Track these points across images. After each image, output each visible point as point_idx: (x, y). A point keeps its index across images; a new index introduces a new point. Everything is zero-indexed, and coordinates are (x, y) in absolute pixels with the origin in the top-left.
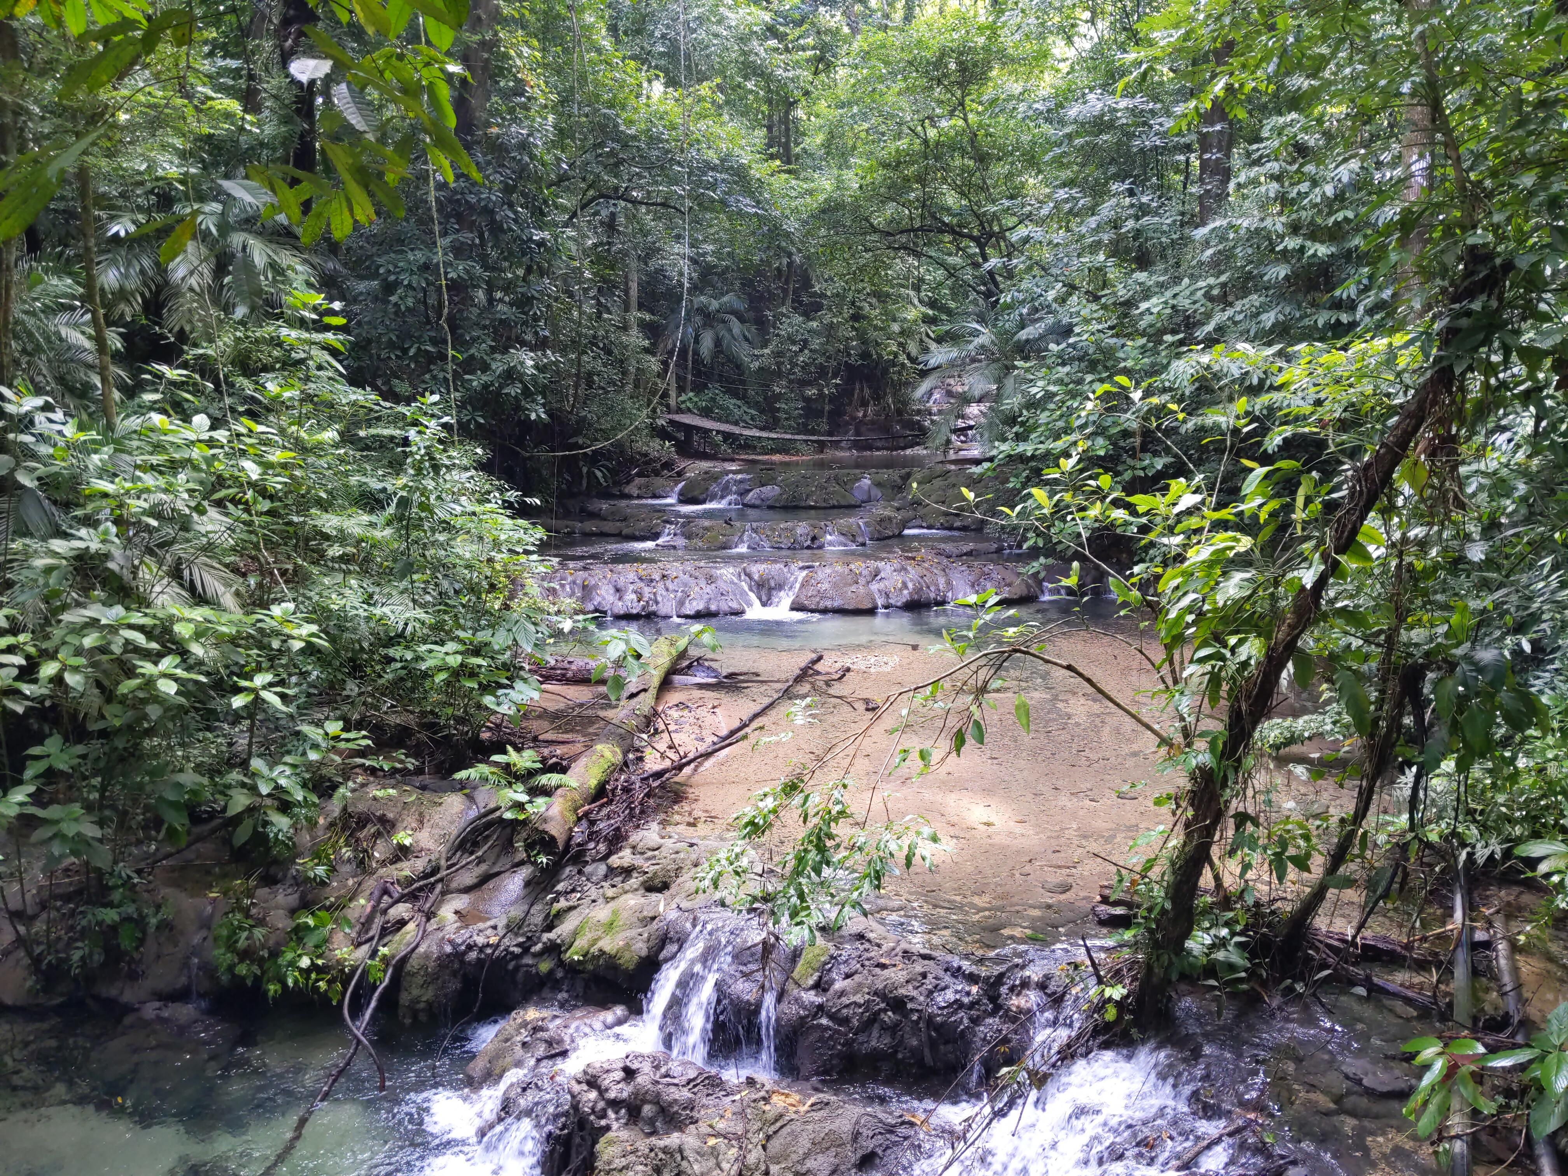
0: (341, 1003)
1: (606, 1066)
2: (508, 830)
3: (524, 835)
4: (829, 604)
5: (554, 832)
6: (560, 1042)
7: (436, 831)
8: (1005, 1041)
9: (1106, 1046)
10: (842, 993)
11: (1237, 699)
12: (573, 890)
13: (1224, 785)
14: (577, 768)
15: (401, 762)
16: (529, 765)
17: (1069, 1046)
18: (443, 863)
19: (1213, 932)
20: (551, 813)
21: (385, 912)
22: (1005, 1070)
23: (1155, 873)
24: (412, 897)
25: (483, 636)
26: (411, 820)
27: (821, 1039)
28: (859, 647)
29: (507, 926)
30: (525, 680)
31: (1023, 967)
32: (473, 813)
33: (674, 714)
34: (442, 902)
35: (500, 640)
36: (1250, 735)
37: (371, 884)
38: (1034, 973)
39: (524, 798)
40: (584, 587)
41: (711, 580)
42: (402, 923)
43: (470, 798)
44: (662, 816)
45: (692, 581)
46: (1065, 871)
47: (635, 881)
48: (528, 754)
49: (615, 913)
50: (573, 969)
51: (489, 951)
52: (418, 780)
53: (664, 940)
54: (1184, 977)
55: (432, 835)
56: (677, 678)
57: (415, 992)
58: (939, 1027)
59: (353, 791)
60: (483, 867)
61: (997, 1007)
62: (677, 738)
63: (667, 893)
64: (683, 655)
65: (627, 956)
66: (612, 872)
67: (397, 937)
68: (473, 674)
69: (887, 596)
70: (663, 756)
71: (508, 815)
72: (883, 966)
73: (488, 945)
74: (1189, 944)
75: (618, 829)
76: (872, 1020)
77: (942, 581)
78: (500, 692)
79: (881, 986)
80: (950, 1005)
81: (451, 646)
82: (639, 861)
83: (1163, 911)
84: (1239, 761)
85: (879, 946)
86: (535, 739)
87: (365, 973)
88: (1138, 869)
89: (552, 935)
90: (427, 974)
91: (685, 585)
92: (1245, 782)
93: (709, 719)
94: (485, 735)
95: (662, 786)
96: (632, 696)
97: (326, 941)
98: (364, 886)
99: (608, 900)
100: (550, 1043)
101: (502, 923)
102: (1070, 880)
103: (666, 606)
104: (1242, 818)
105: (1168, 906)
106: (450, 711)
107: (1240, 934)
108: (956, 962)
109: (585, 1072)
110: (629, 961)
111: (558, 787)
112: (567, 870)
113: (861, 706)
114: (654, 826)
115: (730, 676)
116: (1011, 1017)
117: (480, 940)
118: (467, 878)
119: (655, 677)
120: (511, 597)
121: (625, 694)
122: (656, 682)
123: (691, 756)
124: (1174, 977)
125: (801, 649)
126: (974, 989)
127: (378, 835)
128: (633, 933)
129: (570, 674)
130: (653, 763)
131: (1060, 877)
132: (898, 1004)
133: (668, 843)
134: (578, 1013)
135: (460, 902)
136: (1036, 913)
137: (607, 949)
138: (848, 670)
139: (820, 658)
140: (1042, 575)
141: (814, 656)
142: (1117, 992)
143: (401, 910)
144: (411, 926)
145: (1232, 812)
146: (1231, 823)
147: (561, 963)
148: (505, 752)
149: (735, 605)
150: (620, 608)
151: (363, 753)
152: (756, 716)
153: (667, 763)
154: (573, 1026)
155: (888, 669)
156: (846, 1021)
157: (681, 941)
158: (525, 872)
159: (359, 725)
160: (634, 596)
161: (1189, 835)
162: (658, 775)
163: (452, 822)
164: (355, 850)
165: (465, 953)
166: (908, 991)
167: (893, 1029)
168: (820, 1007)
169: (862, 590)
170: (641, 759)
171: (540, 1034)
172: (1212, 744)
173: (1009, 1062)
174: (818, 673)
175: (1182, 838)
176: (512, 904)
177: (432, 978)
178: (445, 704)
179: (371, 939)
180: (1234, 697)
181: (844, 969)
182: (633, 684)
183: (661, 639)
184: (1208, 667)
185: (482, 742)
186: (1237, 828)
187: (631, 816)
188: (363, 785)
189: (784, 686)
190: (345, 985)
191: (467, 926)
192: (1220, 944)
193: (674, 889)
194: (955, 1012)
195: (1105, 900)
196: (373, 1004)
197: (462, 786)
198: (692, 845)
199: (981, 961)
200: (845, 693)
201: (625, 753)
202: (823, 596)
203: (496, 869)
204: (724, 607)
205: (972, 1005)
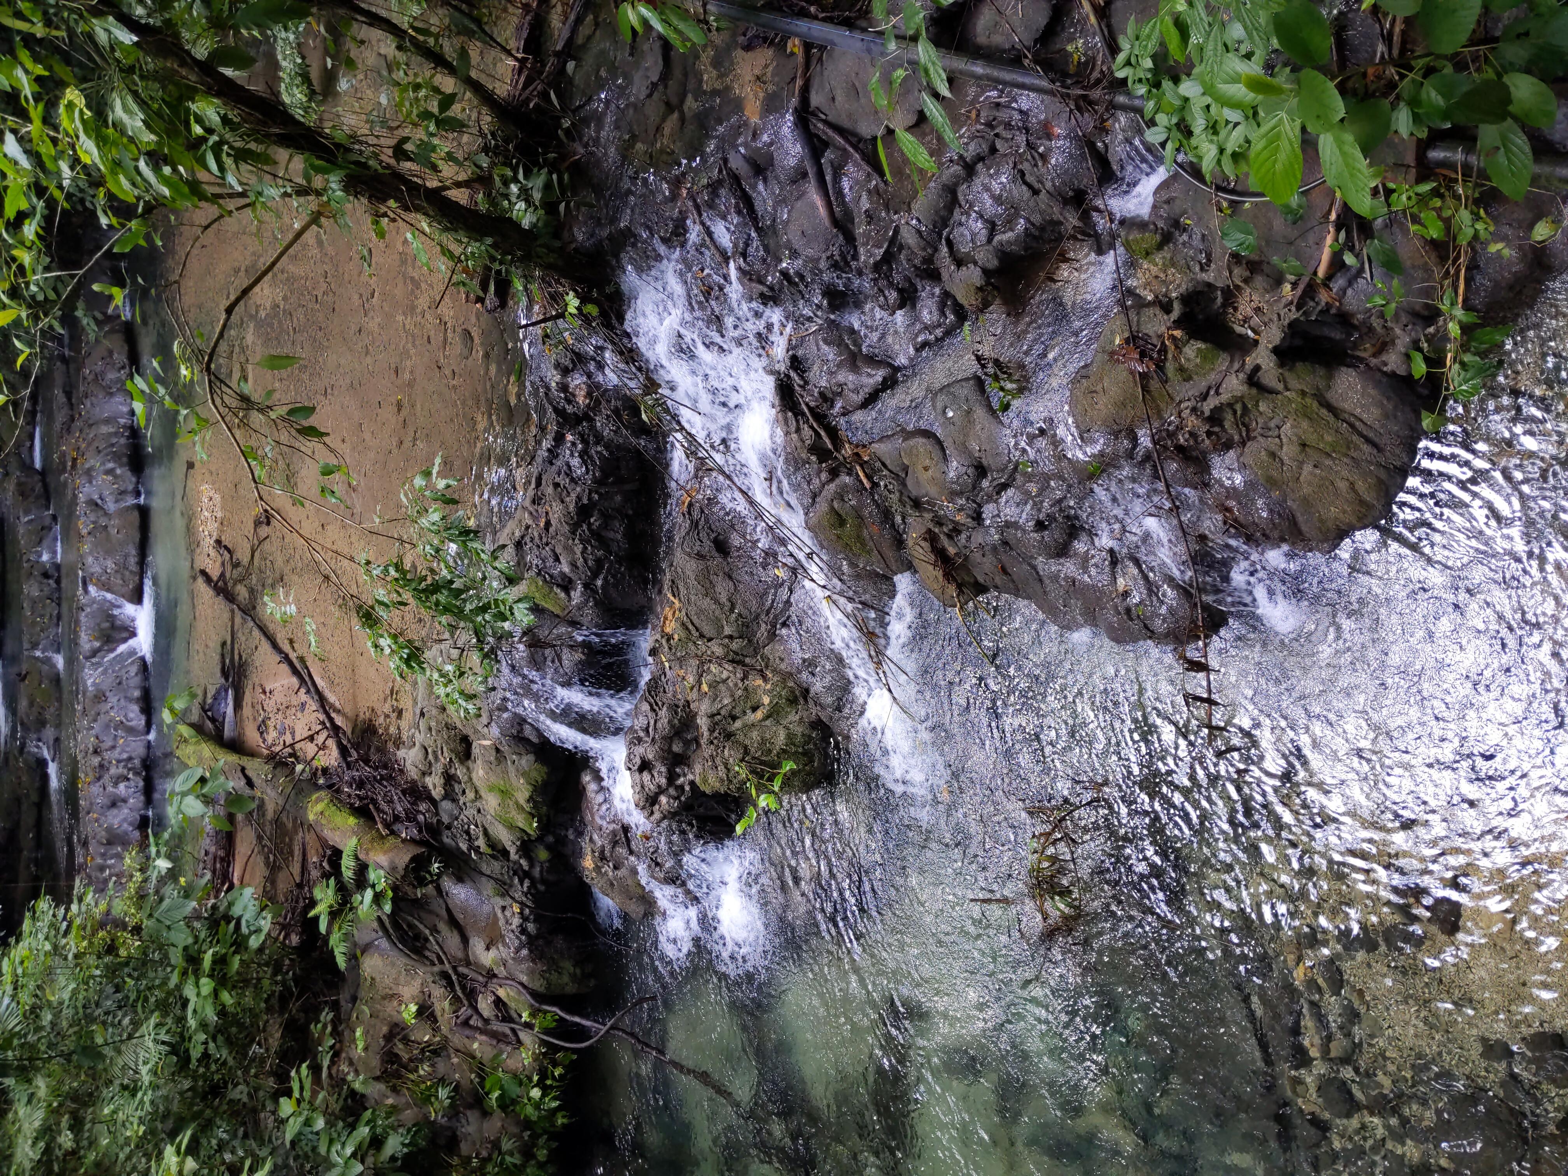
0: (574, 1051)
1: (638, 789)
2: (402, 905)
3: (408, 889)
4: (133, 561)
5: (407, 858)
6: (614, 833)
7: (402, 979)
8: (616, 411)
9: (621, 319)
10: (573, 565)
11: (267, 136)
12: (468, 832)
13: (365, 166)
14: (334, 838)
15: (325, 1026)
16: (331, 892)
17: (621, 353)
18: (436, 969)
19: (514, 200)
20: (385, 864)
21: (486, 1021)
22: (644, 416)
23: (457, 250)
24: (471, 996)
25: (176, 957)
26: (390, 1008)
27: (615, 586)
28: (190, 530)
29: (503, 896)
30: (230, 905)
31: (548, 388)
32: (384, 943)
33: (272, 735)
34: (477, 964)
35: (182, 938)
36: (309, 128)
37: (457, 1040)
38: (554, 378)
39: (369, 894)
40: (109, 843)
41: (100, 697)
42: (498, 1002)
43: (366, 948)
44: (390, 746)
45: (103, 718)
46: (450, 335)
47: (460, 772)
48: (318, 893)
49: (491, 789)
50: (546, 827)
51: (527, 911)
52: (345, 1006)
53: (519, 739)
54: (557, 235)
55: (407, 983)
56: (228, 732)
57: (566, 979)
58: (605, 474)
59: (357, 1073)
60: (442, 926)
61: (586, 417)
62: (301, 732)
63: (472, 737)
64: (198, 728)
65: (534, 774)
66: (450, 795)
67: (512, 1005)
68: (220, 961)
69: (122, 493)
70: (323, 747)
71: (388, 908)
72: (548, 524)
73: (521, 913)
74: (526, 223)
75: (404, 792)
76: (599, 538)
77: (105, 429)
78: (244, 930)
79: (567, 528)
80: (584, 462)
81: (189, 991)
82: (438, 768)
83: (495, 246)
84: (338, 146)
85: (528, 527)
86: (300, 886)
87: (547, 1031)
88: (451, 264)
89: (512, 850)
90: (549, 971)
91: (107, 726)
92: (361, 143)
93: (279, 697)
94: (295, 939)
95: (357, 748)
96: (250, 783)
97: (515, 1076)
98: (460, 1046)
99: (478, 796)
100: (615, 843)
101: (499, 902)
102: (459, 330)
103: (136, 748)
104: (399, 152)
105: (489, 241)
106: (266, 983)
107: (516, 173)
108: (543, 453)
109: (643, 808)
110: (538, 773)
111: (357, 858)
112: (447, 840)
113: (264, 531)
114: (401, 753)
115: (225, 673)
116: (595, 406)
117: (516, 921)
118: (452, 941)
119: (226, 759)
120: (124, 926)
121: (248, 791)
122: (233, 758)
123: (322, 717)
124: (557, 244)
125: (192, 595)
126: (569, 437)
127: (406, 1040)
128: (511, 769)
129: (221, 853)
130: (331, 758)
131: (455, 339)
132: (583, 512)
133: (419, 738)
134: (588, 817)
135: (477, 946)
136: (493, 368)
137: (527, 795)
138: (218, 542)
139: (203, 573)
140: (99, 316)
141: (200, 580)
142: (573, 302)
143: (485, 1005)
144: (501, 993)
145: (392, 162)
146: (407, 165)
147: (540, 839)
148: (316, 918)
149: (134, 670)
150: (136, 801)
151: (315, 1069)
152: (275, 646)
153: (331, 743)
154: (599, 821)
155: (217, 497)
156: (599, 562)
157: (521, 721)
158: (448, 884)
159: (283, 1078)
160: (122, 786)
161: (418, 209)
162: (344, 751)
163: (393, 964)
164: (421, 1061)
165: (529, 935)
166: (571, 500)
167: (606, 518)
168: (586, 586)
169: (115, 522)
170: (325, 771)
171: (607, 853)
172: (319, 170)
173: (636, 412)
174: (222, 575)
175: (419, 216)
176: (479, 892)
177: (553, 965)
178: (258, 987)
179: (513, 1031)
180: (266, 138)
181: (550, 562)
182: (235, 783)
183: (178, 753)
184: (228, 162)
185: (302, 942)
186: (409, 159)
187: (390, 778)
188: (351, 1063)
189: (238, 615)
190: (557, 1049)
191: (502, 937)
192: (525, 194)
193: (468, 731)
194: (591, 458)
195: (480, 300)
196: (577, 1019)
197: (353, 958)
198: (422, 714)
199: (542, 429)
200: (247, 547)
201: (318, 788)
202: (122, 568)
203: (444, 913)
204: (136, 681)
205: (585, 441)
